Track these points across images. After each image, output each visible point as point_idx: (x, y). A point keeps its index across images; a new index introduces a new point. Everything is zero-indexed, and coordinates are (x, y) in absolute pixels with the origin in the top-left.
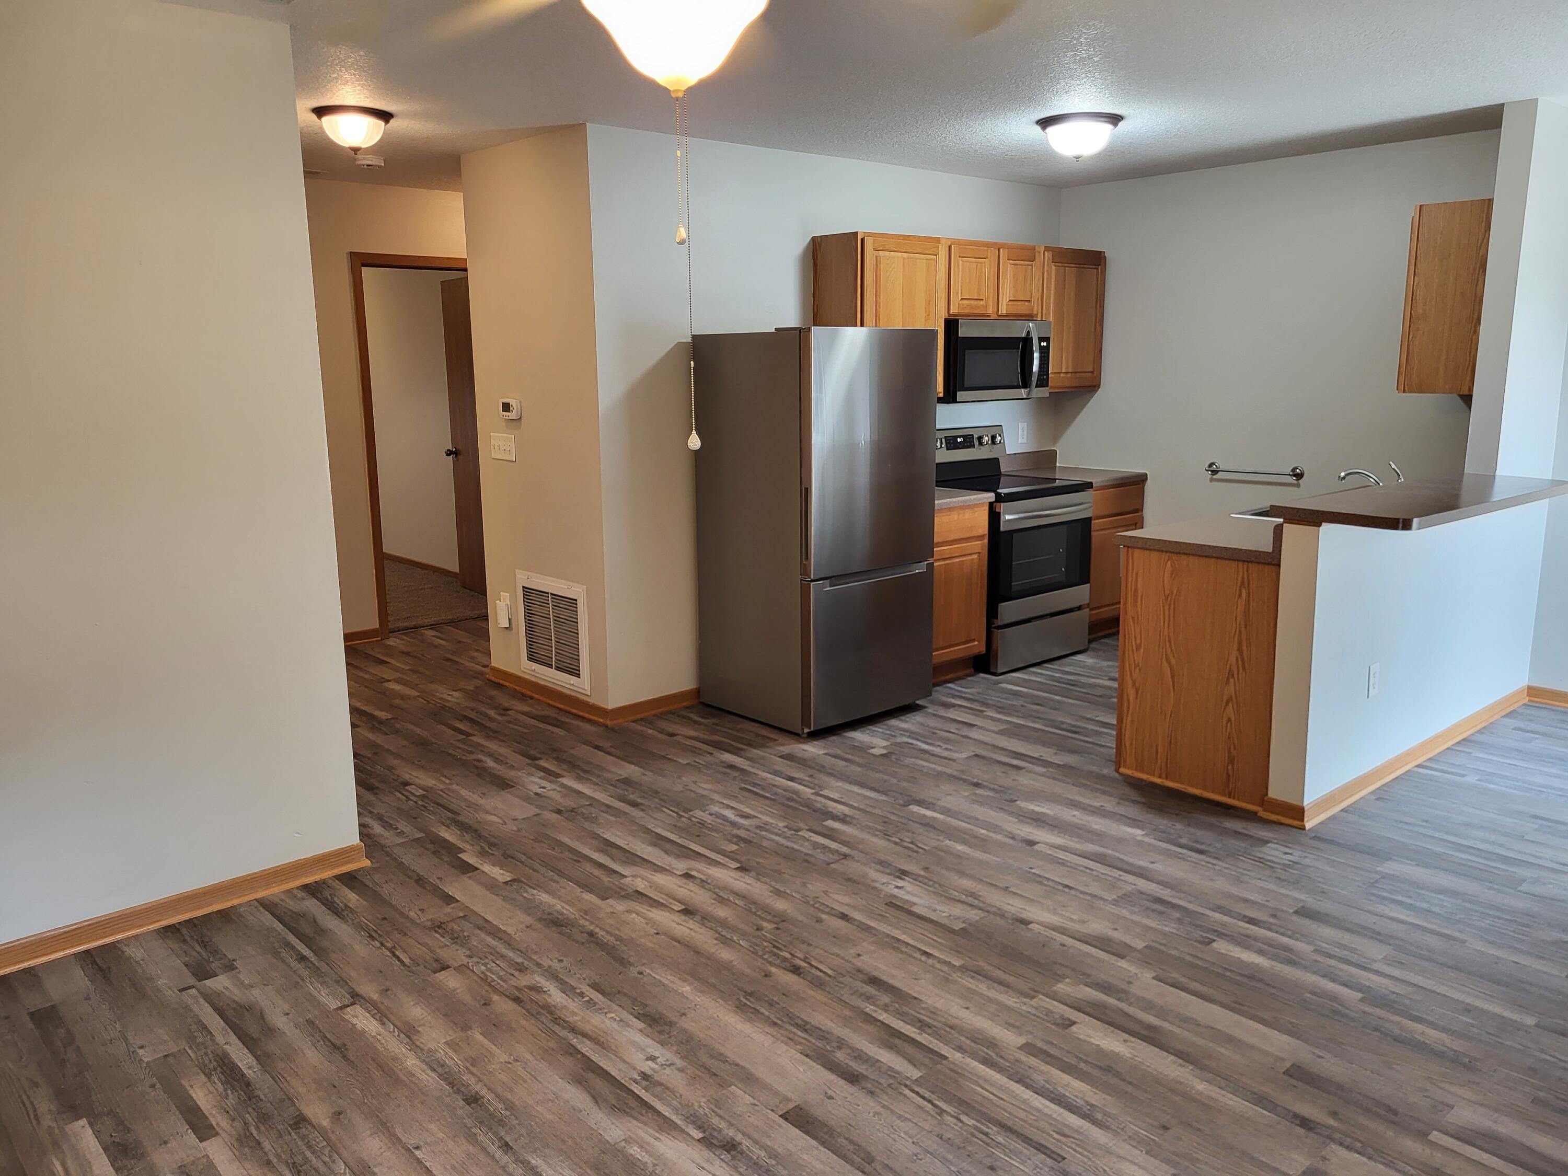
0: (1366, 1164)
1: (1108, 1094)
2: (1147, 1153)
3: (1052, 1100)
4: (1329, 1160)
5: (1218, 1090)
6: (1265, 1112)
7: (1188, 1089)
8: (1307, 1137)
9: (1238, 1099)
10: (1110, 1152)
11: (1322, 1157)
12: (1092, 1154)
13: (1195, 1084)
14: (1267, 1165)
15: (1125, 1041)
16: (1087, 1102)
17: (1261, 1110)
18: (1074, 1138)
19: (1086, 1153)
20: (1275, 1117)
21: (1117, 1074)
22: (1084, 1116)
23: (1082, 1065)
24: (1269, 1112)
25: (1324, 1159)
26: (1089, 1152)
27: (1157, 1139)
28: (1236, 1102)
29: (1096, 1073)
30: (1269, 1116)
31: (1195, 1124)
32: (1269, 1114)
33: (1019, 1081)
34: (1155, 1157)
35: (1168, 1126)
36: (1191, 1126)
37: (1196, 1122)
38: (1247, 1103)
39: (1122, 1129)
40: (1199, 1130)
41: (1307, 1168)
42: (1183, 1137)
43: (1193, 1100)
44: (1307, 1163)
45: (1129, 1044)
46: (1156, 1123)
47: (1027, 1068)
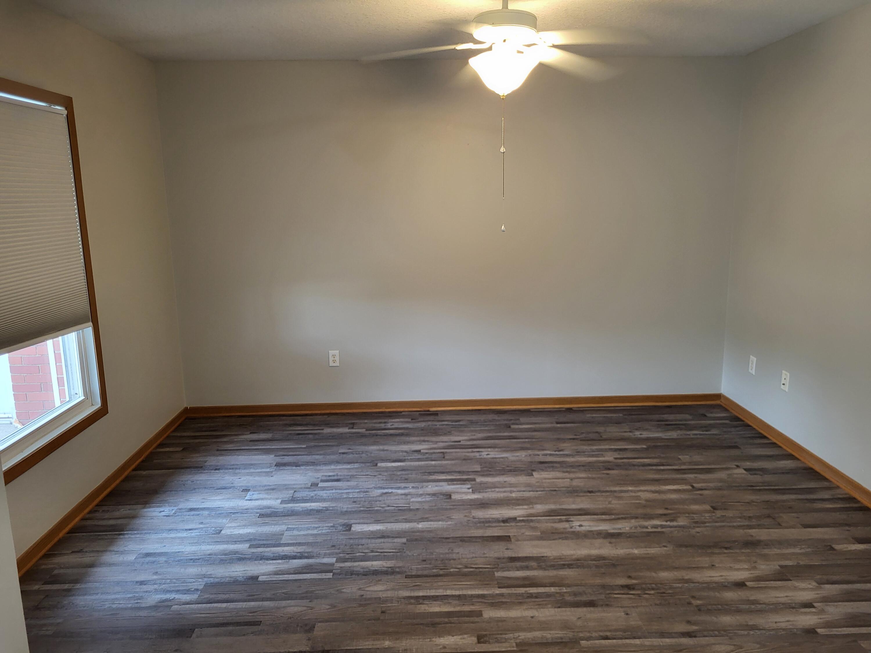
0: (289, 648)
1: (419, 613)
2: (380, 598)
3: (437, 596)
4: (307, 640)
5: (378, 646)
6: (349, 648)
7: (391, 638)
8: (322, 646)
9: (365, 647)
10: (393, 589)
11: (310, 640)
12: (399, 585)
13: (390, 643)
14: (331, 621)
15: (445, 647)
16: (424, 604)
17: (352, 648)
18: (411, 587)
19: (401, 584)
20: (343, 648)
21: (427, 625)
22: (418, 597)
23: (446, 620)
24: (347, 649)
25: (309, 639)
26: (400, 585)
27: (382, 605)
28: (365, 645)
29: (437, 620)
30: (345, 647)
31: (373, 622)
32: (346, 648)
33: (459, 596)
34: (375, 598)
35: (383, 614)
36: (374, 620)
37: (374, 623)
38: (360, 648)
39: (398, 601)
40: (369, 620)
41: (314, 630)
42: (372, 612)
43: (384, 634)
44: (315, 633)
45: (441, 647)
46: (389, 612)
47: (465, 604)
